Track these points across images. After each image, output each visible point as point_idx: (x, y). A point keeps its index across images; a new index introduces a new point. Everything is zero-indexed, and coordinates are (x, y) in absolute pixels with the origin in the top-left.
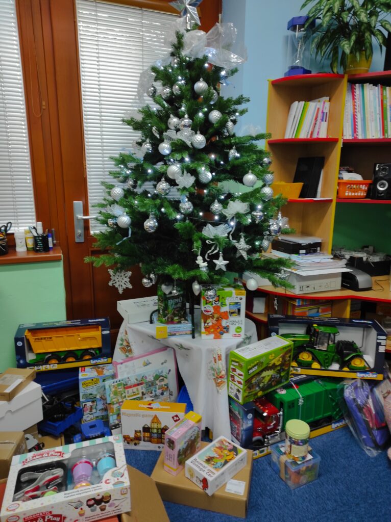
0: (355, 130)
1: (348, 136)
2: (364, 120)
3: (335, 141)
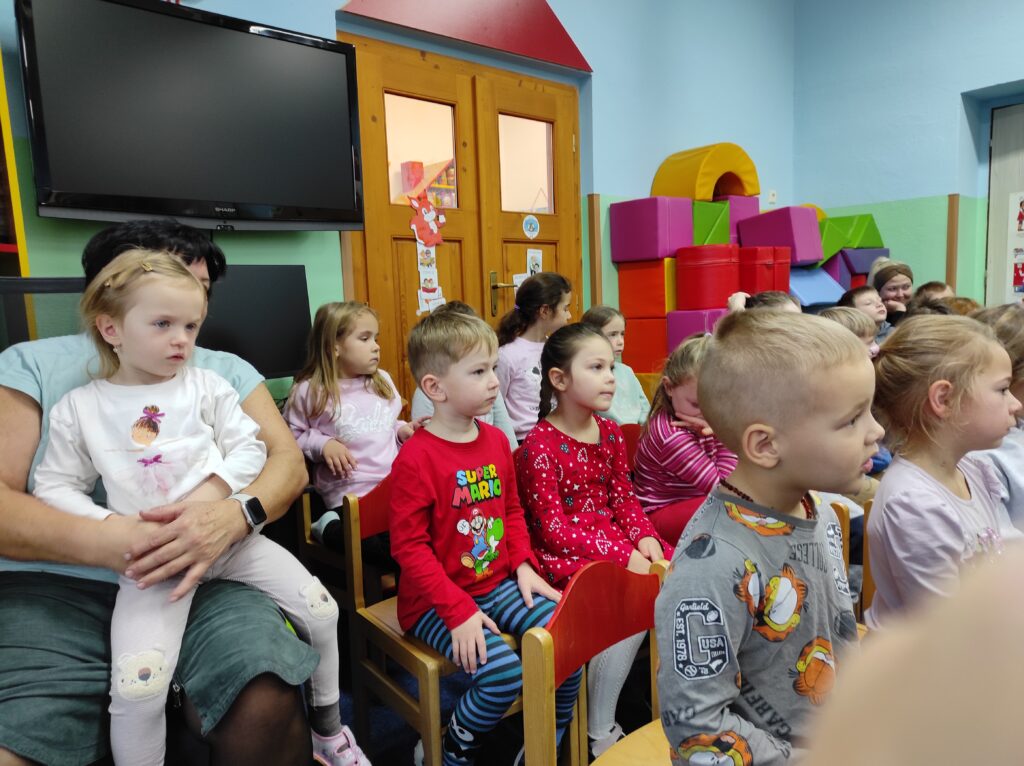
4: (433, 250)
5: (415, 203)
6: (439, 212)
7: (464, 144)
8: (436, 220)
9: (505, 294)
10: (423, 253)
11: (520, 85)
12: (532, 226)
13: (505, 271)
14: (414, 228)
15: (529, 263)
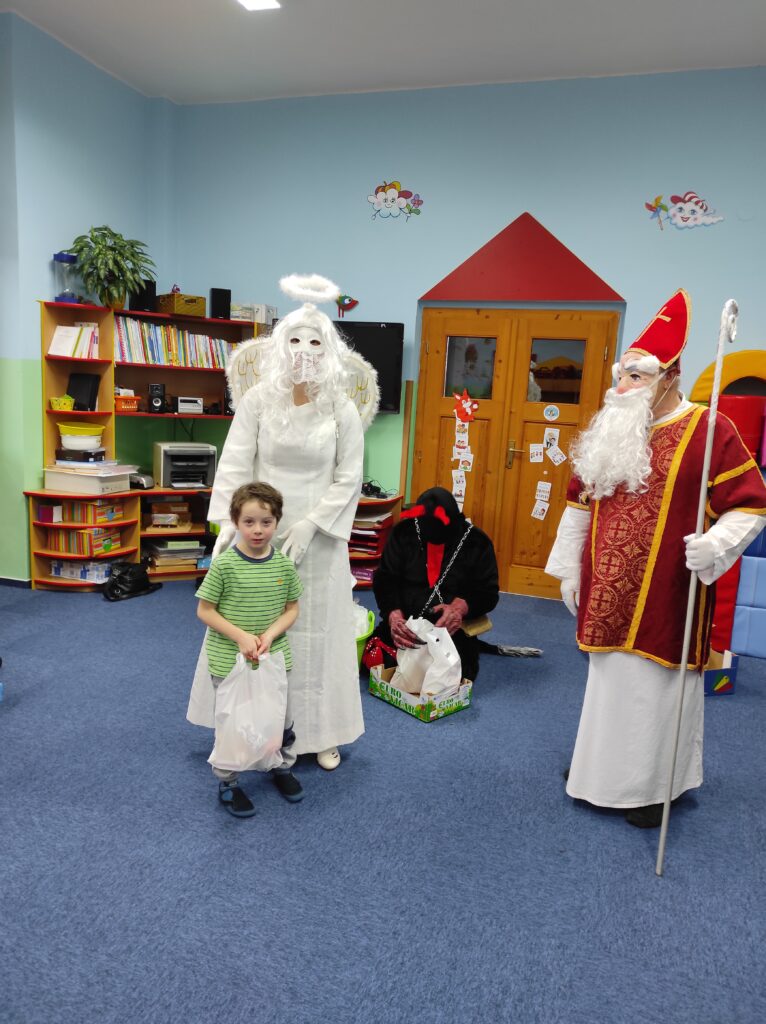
0: (123, 354)
1: (117, 358)
2: (129, 346)
3: (110, 362)
4: (467, 425)
5: (458, 397)
6: (475, 402)
7: (500, 361)
8: (471, 407)
9: (522, 456)
10: (459, 426)
11: (557, 318)
12: (552, 412)
13: (524, 441)
14: (455, 411)
15: (546, 437)
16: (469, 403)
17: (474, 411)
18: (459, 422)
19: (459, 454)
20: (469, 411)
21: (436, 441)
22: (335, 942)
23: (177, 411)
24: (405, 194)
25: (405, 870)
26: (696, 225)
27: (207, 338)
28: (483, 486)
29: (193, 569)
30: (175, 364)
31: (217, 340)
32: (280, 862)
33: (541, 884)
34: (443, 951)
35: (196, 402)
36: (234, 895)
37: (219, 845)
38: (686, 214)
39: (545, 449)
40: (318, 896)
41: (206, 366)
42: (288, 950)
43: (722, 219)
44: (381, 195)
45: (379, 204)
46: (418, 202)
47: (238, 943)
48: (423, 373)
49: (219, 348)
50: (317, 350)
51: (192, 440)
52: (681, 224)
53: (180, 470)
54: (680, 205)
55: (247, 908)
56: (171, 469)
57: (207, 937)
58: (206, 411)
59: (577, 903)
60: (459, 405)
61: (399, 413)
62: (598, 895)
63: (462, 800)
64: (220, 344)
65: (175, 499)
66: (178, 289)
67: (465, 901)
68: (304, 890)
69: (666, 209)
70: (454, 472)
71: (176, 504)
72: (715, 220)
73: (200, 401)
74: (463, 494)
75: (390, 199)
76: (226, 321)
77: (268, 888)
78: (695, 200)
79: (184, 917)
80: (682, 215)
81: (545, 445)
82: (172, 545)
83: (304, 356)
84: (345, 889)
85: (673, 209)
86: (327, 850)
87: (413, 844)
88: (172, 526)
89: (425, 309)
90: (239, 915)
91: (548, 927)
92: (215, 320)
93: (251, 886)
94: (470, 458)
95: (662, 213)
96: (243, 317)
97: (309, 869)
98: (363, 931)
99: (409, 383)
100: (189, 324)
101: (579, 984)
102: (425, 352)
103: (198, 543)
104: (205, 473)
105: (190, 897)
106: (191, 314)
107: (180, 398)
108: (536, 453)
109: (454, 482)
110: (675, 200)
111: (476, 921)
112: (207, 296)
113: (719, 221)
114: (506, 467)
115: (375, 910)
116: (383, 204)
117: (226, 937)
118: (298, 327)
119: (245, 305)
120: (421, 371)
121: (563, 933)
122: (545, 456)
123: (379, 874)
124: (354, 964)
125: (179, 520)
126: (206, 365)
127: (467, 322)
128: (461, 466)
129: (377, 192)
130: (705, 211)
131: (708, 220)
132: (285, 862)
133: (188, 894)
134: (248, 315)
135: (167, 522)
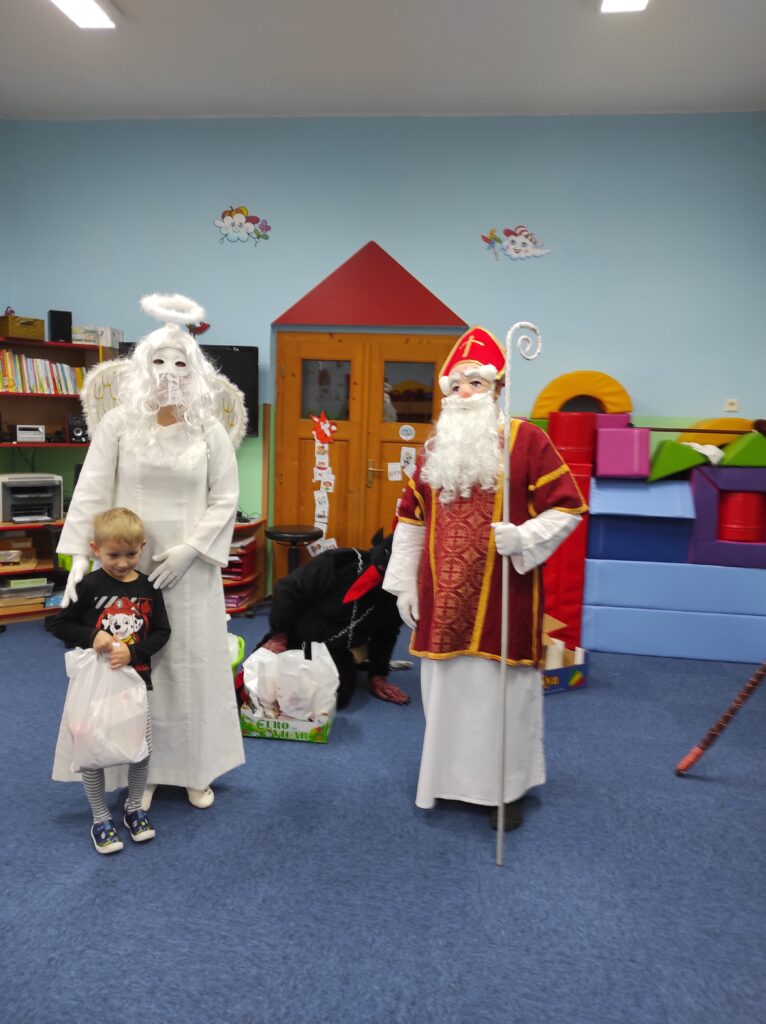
4: (327, 446)
5: (316, 419)
6: (332, 424)
7: (355, 384)
8: (330, 429)
9: (381, 476)
10: (319, 447)
11: (407, 341)
12: (407, 431)
13: (382, 461)
14: (314, 433)
15: (403, 456)
16: (328, 425)
17: (332, 432)
18: (318, 444)
19: (320, 475)
20: (328, 433)
21: (296, 463)
22: (223, 976)
23: (16, 440)
24: (253, 220)
25: (291, 894)
26: (528, 257)
27: (47, 362)
28: (345, 506)
29: (40, 608)
30: (11, 390)
31: (58, 365)
32: (159, 904)
33: (425, 888)
34: (335, 968)
35: (37, 430)
36: (110, 945)
37: (91, 896)
38: (518, 246)
39: (403, 468)
40: (203, 933)
41: (47, 392)
42: (173, 994)
43: (548, 251)
44: (228, 219)
45: (227, 228)
46: (266, 228)
47: (118, 995)
48: (280, 396)
49: (60, 373)
50: (182, 371)
51: (33, 470)
52: (515, 255)
53: (21, 503)
54: (513, 237)
55: (127, 956)
56: (10, 503)
57: (83, 994)
58: (48, 439)
59: (461, 901)
60: (317, 428)
61: (257, 435)
62: (479, 891)
63: (344, 816)
64: (62, 369)
65: (17, 534)
66: (12, 312)
67: (353, 915)
68: (186, 928)
69: (500, 241)
70: (316, 493)
71: (18, 539)
72: (543, 252)
73: (42, 429)
74: (326, 514)
75: (237, 223)
76: (66, 344)
77: (148, 932)
78: (525, 233)
79: (55, 977)
80: (513, 247)
81: (402, 463)
82: (15, 584)
83: (169, 377)
84: (230, 921)
85: (507, 241)
86: (208, 884)
87: (297, 866)
88: (15, 564)
89: (279, 333)
90: (118, 965)
91: (435, 929)
92: (56, 344)
93: (129, 933)
94: (331, 478)
95: (497, 245)
96: (86, 341)
97: (192, 907)
98: (251, 961)
99: (266, 407)
100: (27, 347)
101: (466, 978)
102: (281, 377)
103: (45, 579)
104: (51, 505)
105: (61, 955)
106: (29, 337)
107: (18, 426)
108: (394, 472)
109: (317, 503)
110: (508, 233)
111: (365, 934)
112: (45, 318)
113: (548, 253)
114: (367, 486)
115: (262, 939)
116: (231, 228)
117: (104, 992)
118: (161, 349)
119: (87, 328)
120: (278, 394)
121: (449, 933)
122: (404, 475)
123: (264, 901)
124: (245, 996)
125: (22, 557)
126: (47, 390)
127: (322, 346)
128: (323, 486)
129: (223, 217)
130: (535, 243)
131: (538, 252)
132: (164, 903)
133: (59, 951)
134: (92, 338)
135: (8, 559)
